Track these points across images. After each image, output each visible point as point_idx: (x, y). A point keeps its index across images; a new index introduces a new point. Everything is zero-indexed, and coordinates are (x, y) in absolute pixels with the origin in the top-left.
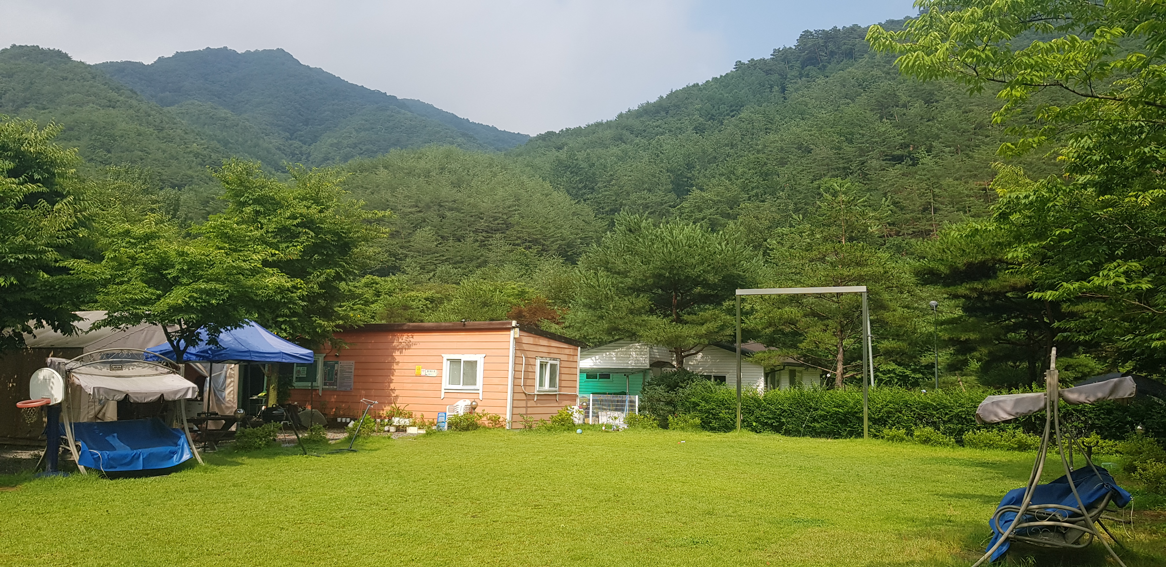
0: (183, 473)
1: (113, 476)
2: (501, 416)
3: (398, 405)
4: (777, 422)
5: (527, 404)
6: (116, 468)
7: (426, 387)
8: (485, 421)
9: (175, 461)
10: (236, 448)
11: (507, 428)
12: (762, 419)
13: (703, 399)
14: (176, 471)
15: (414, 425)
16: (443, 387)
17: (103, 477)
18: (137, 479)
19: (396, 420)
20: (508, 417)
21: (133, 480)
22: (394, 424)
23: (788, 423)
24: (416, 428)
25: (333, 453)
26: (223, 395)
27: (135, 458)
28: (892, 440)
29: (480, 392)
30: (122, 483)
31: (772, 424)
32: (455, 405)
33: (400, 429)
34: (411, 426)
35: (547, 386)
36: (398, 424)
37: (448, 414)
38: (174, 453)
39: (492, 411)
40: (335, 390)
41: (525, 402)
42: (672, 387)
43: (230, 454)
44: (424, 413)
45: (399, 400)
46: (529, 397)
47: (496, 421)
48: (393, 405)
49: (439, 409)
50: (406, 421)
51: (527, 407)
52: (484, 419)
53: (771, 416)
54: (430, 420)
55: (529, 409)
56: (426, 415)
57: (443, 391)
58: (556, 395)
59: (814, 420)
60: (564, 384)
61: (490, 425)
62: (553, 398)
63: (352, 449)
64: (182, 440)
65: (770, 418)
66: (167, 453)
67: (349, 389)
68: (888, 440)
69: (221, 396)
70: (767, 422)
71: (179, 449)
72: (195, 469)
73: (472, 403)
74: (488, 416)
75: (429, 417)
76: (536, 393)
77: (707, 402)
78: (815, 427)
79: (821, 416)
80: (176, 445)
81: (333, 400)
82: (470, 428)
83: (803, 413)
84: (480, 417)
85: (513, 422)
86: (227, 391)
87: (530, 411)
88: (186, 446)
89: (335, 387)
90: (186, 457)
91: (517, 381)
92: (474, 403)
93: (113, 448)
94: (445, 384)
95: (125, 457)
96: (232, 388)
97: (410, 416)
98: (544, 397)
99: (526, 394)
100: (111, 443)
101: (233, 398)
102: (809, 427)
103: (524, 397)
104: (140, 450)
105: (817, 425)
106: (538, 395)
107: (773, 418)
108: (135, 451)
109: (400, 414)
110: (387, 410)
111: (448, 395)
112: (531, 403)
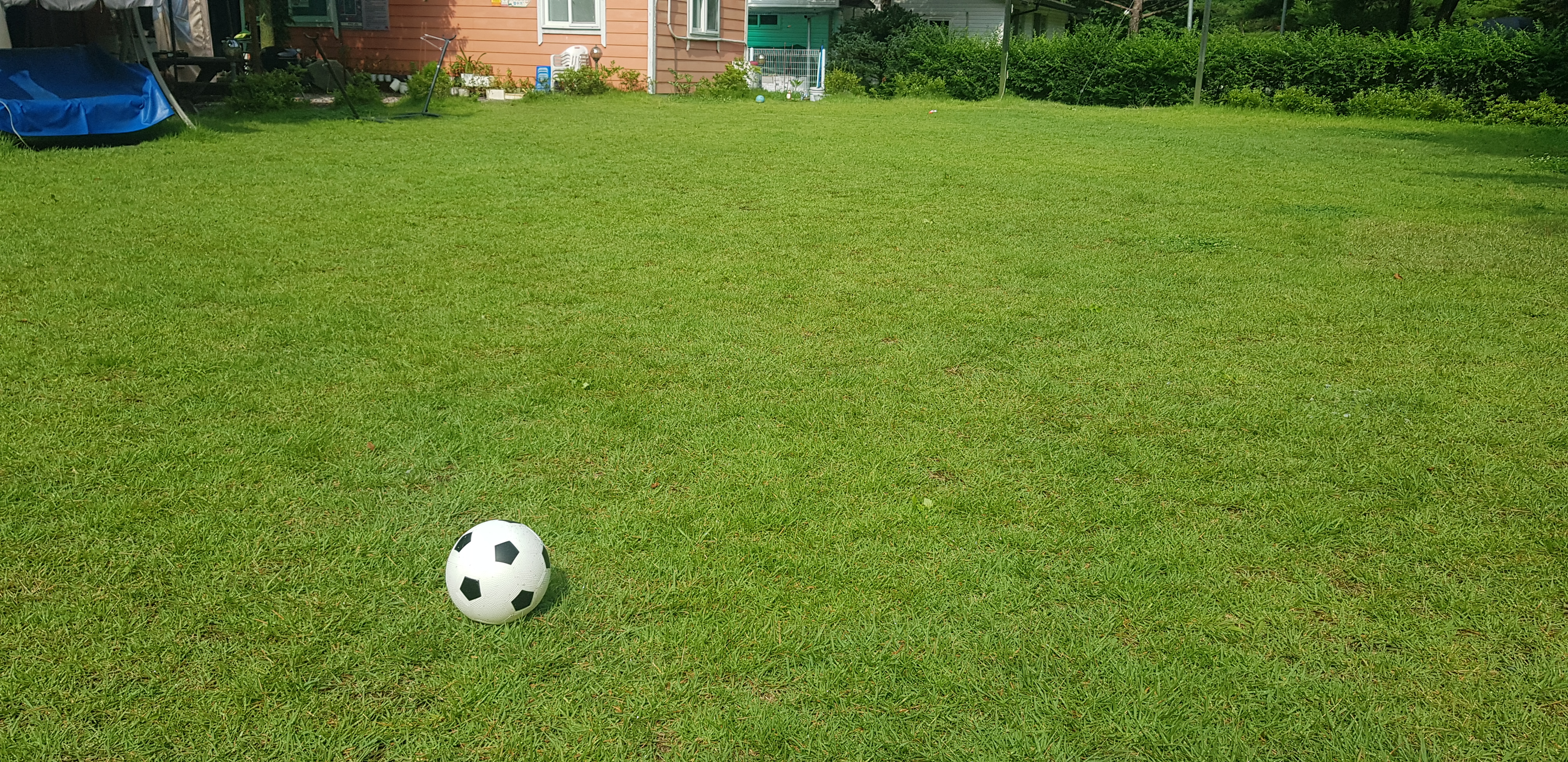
0: (163, 142)
1: (40, 145)
2: (641, 72)
3: (467, 55)
4: (1040, 86)
5: (676, 54)
6: (40, 131)
7: (511, 24)
8: (615, 81)
9: (143, 120)
10: (236, 107)
11: (650, 91)
12: (1018, 83)
13: (929, 53)
14: (149, 139)
15: (497, 86)
16: (540, 25)
17: (21, 146)
18: (84, 150)
19: (468, 79)
20: (650, 73)
21: (76, 150)
22: (467, 84)
23: (1057, 87)
24: (502, 91)
25: (400, 118)
26: (187, 27)
27: (71, 115)
28: (1243, 106)
29: (603, 33)
30: (60, 157)
31: (1032, 89)
32: (563, 54)
33: (478, 93)
34: (493, 88)
35: (703, 28)
36: (471, 85)
37: (553, 68)
38: (139, 106)
39: (627, 65)
40: (361, 29)
41: (673, 51)
42: (881, 35)
43: (228, 116)
44: (511, 68)
45: (469, 46)
46: (679, 42)
47: (632, 81)
48: (460, 54)
49: (537, 60)
50: (486, 81)
51: (676, 60)
52: (614, 76)
53: (1032, 78)
54: (523, 79)
55: (679, 63)
56: (515, 71)
57: (540, 32)
58: (716, 42)
59: (1097, 82)
60: (727, 25)
61: (624, 86)
62: (712, 47)
63: (428, 112)
64: (149, 85)
65: (1030, 81)
66: (127, 105)
67: (383, 28)
68: (1236, 105)
69: (184, 28)
70: (1025, 87)
71: (147, 99)
72: (182, 134)
73: (592, 51)
74: (620, 72)
75: (523, 73)
76: (689, 37)
77: (934, 58)
78: (1098, 92)
79: (1109, 76)
80: (141, 92)
81: (359, 45)
82: (594, 90)
83: (1082, 73)
84: (609, 72)
85: (657, 83)
86: (193, 21)
87: (681, 66)
88: (158, 94)
89: (360, 24)
90: (162, 113)
91: (662, 14)
92: (595, 51)
93: (25, 95)
94: (544, 20)
95: (54, 110)
96: (199, 16)
97: (489, 73)
98: (701, 45)
99: (674, 38)
100: (22, 86)
101: (204, 32)
102: (1089, 93)
103: (672, 44)
104: (78, 100)
105: (1102, 90)
106: (691, 41)
107: (1035, 81)
108: (69, 102)
109: (473, 69)
110: (450, 62)
111: (549, 39)
112: (682, 54)
